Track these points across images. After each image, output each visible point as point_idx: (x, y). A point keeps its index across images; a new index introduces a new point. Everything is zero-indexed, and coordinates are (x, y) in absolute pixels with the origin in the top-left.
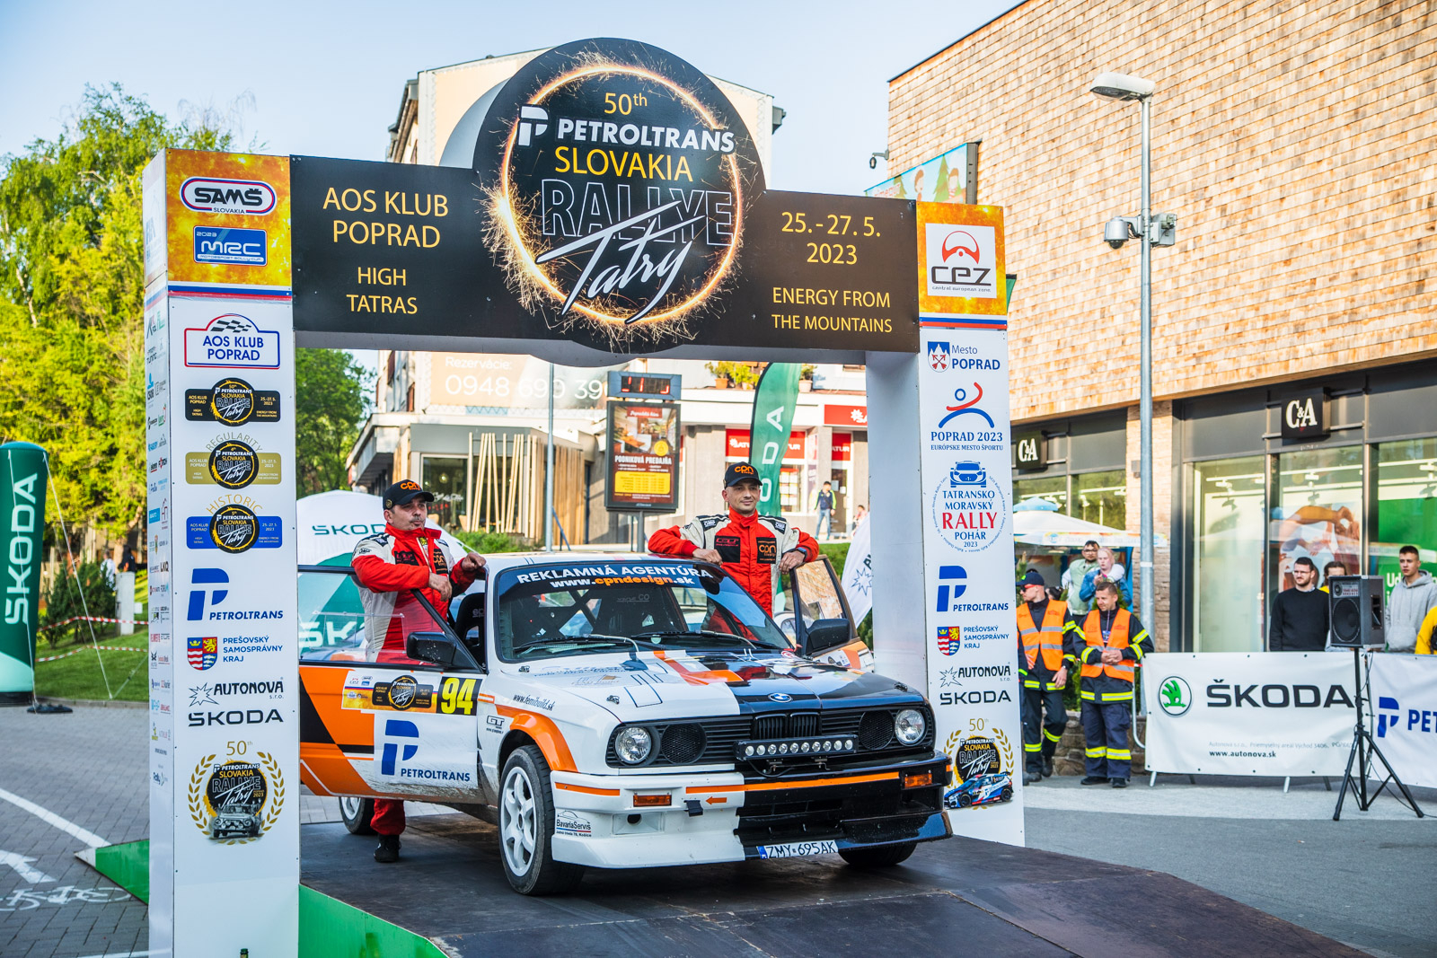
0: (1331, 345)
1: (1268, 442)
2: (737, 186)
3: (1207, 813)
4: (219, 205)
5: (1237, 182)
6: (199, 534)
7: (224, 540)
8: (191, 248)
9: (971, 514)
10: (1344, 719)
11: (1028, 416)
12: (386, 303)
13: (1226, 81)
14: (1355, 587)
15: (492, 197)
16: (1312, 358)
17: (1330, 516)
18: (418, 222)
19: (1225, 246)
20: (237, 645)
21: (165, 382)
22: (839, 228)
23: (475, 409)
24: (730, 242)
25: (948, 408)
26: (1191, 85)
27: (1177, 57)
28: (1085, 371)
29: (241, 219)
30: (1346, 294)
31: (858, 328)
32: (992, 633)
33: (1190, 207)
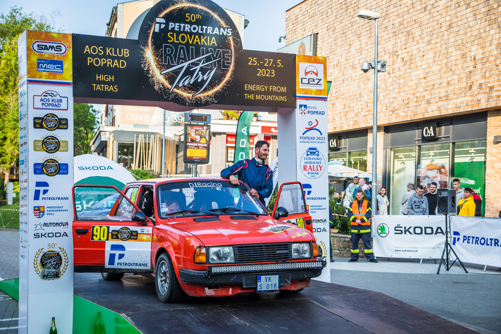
0: (439, 108)
1: (417, 141)
2: (232, 48)
3: (393, 271)
4: (46, 51)
5: (408, 50)
6: (38, 169)
7: (47, 172)
8: (36, 66)
9: (313, 166)
10: (441, 239)
11: (333, 131)
12: (107, 88)
13: (405, 14)
14: (446, 193)
15: (145, 50)
16: (433, 112)
17: (438, 167)
18: (118, 59)
19: (403, 72)
20: (52, 209)
21: (26, 114)
22: (269, 64)
23: (137, 126)
24: (230, 68)
25: (306, 128)
26: (392, 15)
27: (387, 5)
28: (354, 116)
29: (54, 56)
30: (445, 90)
31: (275, 99)
32: (320, 208)
33: (391, 58)
